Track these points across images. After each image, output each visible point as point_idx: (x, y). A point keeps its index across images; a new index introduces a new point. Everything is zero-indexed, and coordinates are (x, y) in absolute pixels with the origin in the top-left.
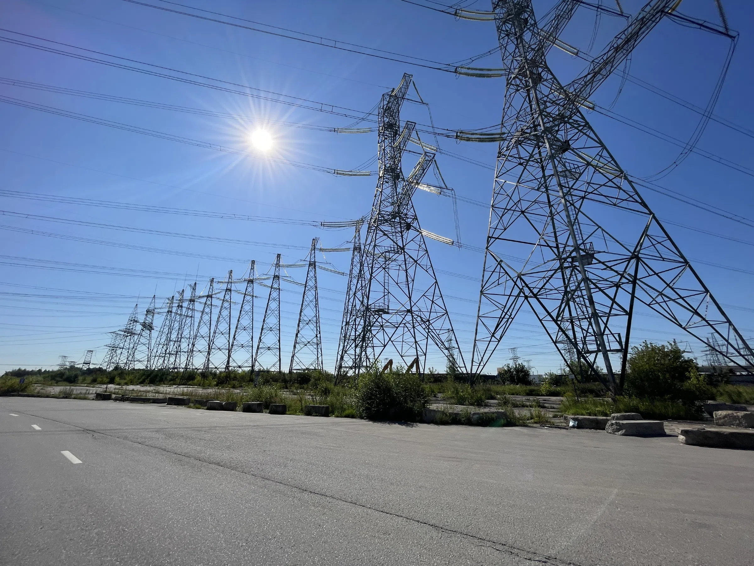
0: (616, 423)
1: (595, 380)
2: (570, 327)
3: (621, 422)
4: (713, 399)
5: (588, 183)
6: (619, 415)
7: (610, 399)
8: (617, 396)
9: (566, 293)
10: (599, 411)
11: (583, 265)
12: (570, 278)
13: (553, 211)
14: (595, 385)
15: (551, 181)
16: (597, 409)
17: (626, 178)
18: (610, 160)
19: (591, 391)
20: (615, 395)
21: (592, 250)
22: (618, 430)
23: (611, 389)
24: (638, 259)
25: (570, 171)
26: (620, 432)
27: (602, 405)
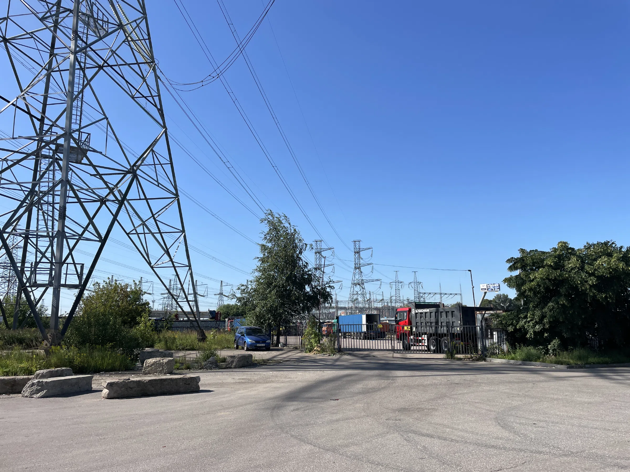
0: (39, 382)
1: (32, 325)
2: (22, 244)
3: (45, 380)
4: (152, 346)
5: (112, 51)
6: (45, 371)
7: (42, 351)
8: (53, 347)
9: (32, 192)
10: (22, 369)
11: (69, 160)
12: (44, 173)
13: (54, 64)
14: (30, 332)
15: (64, 18)
16: (22, 365)
17: (154, 70)
18: (146, 37)
19: (21, 341)
20: (51, 345)
21: (86, 145)
22: (38, 391)
23: (49, 337)
24: (135, 176)
25: (96, 20)
26: (38, 395)
27: (29, 359)
